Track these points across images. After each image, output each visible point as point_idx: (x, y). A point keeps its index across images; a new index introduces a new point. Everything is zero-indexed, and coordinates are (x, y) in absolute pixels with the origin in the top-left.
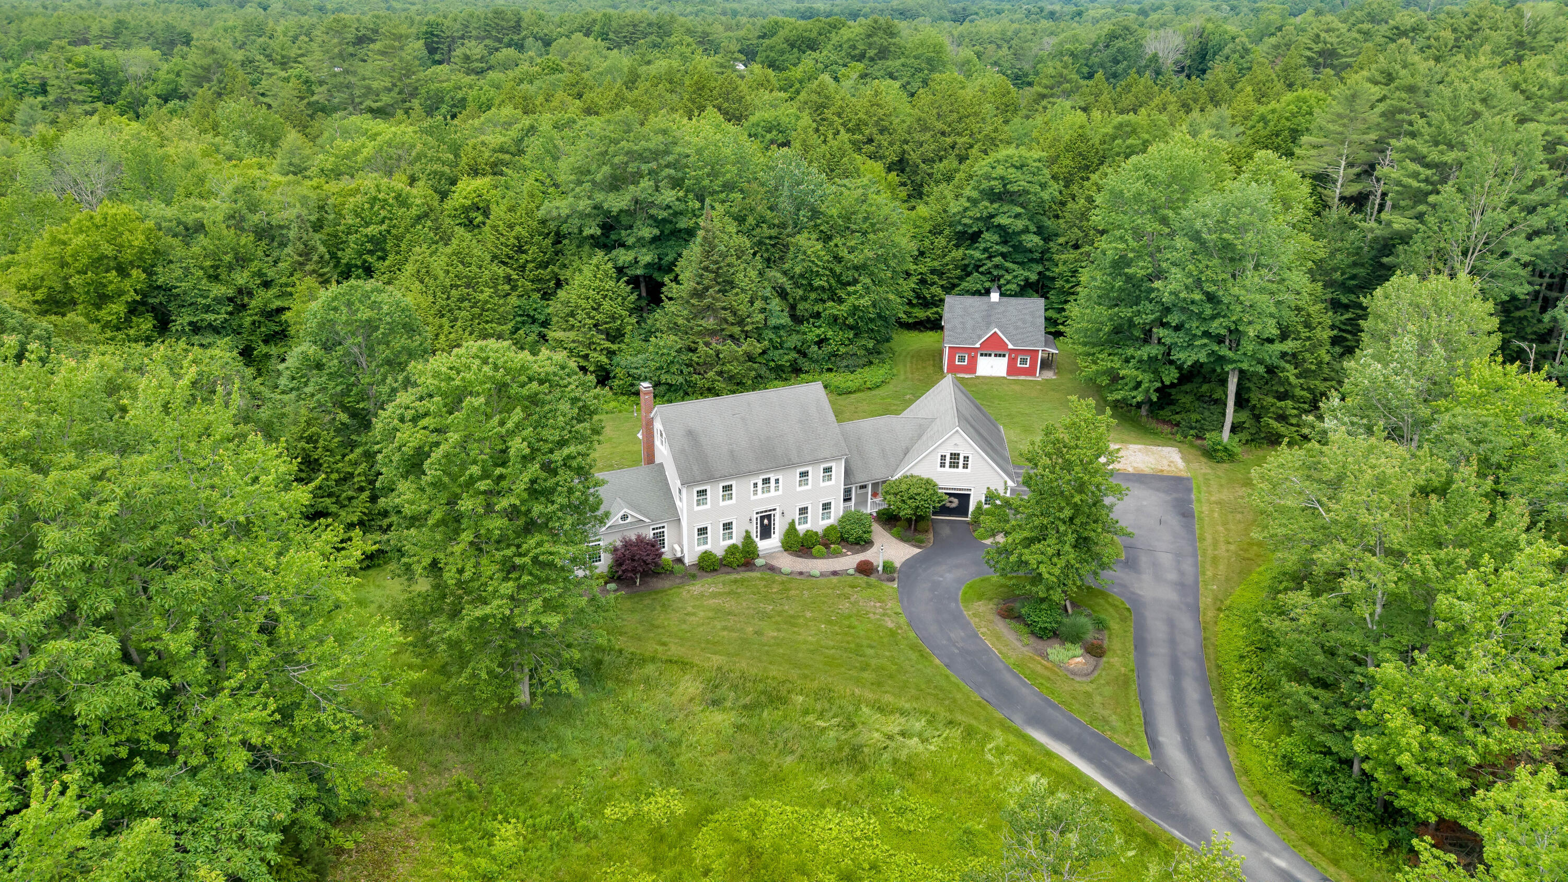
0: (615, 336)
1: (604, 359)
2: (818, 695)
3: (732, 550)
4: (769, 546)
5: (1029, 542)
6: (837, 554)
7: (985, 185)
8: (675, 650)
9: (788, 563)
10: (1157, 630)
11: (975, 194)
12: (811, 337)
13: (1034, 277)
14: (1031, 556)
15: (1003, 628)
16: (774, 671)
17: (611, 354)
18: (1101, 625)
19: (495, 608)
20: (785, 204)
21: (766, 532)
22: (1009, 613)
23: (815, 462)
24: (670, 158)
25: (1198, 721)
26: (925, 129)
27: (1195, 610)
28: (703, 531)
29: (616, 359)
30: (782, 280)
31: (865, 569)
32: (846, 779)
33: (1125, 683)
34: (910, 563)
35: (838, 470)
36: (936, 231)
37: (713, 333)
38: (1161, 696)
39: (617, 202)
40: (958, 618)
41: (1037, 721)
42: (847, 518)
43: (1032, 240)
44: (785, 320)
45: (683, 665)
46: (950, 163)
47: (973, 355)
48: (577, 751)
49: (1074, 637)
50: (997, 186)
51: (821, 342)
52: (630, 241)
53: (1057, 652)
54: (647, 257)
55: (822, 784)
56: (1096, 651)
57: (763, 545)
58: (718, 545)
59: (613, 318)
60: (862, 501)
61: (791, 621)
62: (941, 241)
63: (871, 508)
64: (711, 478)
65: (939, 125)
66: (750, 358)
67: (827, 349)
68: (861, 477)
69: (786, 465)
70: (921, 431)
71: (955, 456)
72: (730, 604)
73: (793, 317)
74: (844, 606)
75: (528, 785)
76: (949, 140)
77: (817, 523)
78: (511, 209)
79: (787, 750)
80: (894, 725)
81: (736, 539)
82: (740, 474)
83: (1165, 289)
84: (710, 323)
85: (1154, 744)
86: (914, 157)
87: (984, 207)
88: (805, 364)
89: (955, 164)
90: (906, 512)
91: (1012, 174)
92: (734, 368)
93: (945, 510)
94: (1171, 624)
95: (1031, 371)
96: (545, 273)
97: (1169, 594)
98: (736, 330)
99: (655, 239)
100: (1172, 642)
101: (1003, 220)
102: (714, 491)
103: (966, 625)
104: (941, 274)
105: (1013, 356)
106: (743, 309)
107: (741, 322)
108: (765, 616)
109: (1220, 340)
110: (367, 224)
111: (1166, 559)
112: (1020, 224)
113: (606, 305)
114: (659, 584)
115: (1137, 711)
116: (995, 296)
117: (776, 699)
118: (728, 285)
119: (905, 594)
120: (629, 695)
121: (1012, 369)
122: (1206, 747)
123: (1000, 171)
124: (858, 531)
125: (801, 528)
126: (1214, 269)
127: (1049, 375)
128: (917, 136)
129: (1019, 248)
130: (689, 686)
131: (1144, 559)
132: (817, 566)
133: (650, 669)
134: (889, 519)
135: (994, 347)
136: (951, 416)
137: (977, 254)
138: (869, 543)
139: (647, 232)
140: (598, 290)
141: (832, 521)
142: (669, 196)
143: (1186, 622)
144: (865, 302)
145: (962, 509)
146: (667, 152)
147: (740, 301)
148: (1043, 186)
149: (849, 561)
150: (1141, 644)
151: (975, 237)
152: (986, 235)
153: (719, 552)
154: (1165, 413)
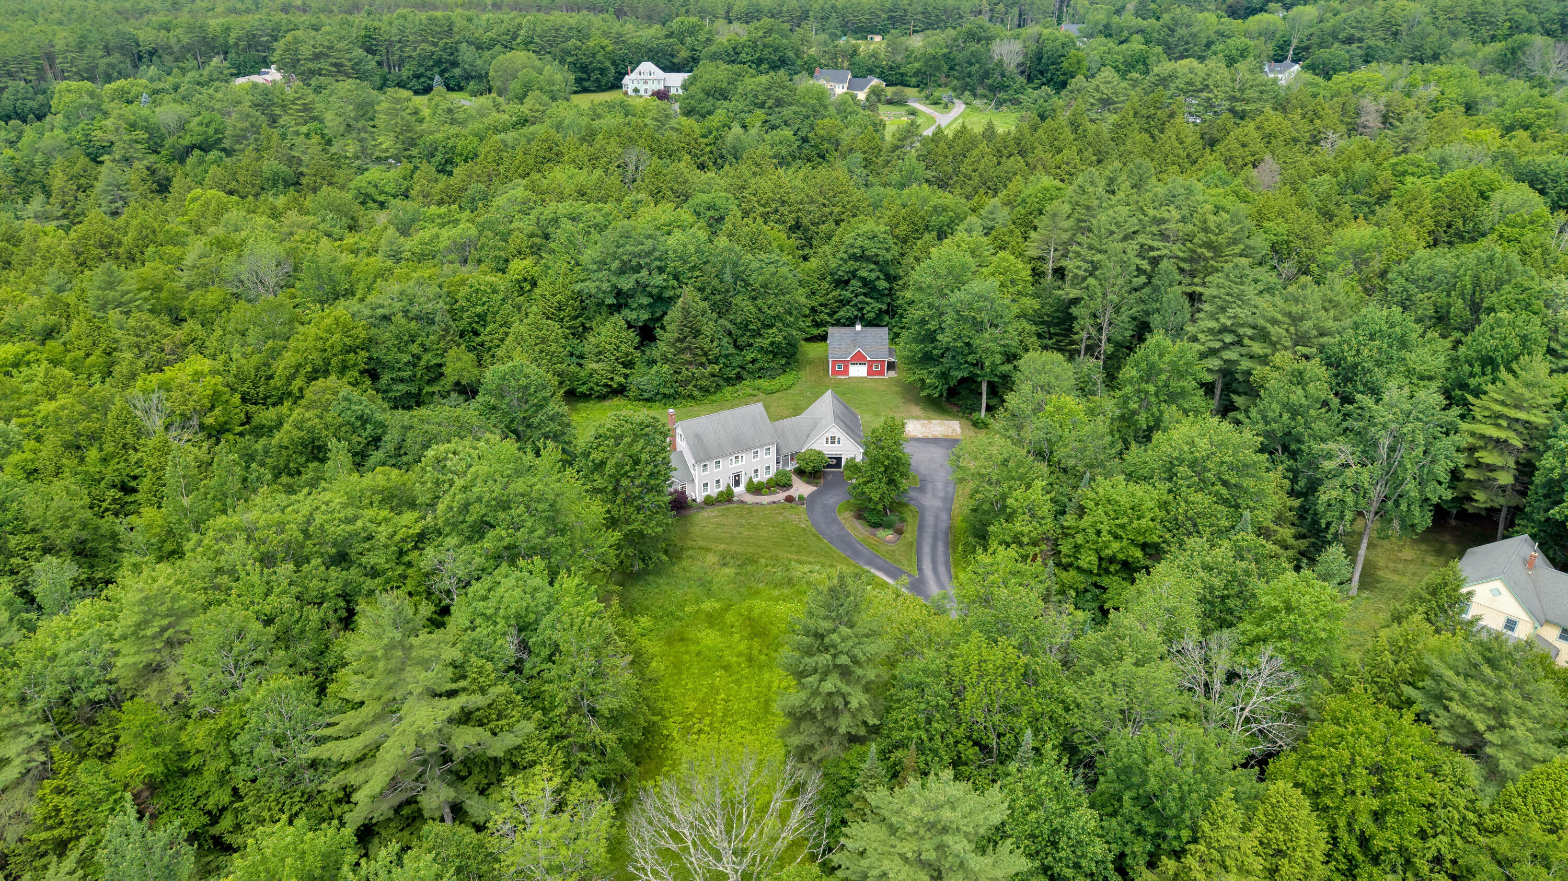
0: (629, 365)
1: (622, 380)
2: (771, 558)
3: (721, 494)
4: (739, 490)
5: (865, 483)
6: (775, 493)
7: (851, 251)
8: (701, 543)
9: (750, 499)
10: (930, 520)
11: (845, 256)
12: (749, 358)
13: (884, 307)
14: (867, 490)
15: (857, 524)
16: (751, 550)
17: (626, 376)
18: (903, 520)
19: (636, 526)
20: (728, 278)
21: (737, 483)
22: (859, 517)
23: (761, 446)
24: (657, 254)
25: (941, 559)
26: (812, 201)
27: (949, 510)
28: (706, 485)
29: (630, 379)
30: (729, 326)
31: (789, 499)
32: (787, 591)
33: (911, 544)
34: (812, 495)
35: (773, 450)
36: (822, 278)
37: (690, 363)
38: (927, 550)
39: (626, 283)
40: (835, 521)
41: (869, 563)
42: (778, 473)
43: (883, 284)
44: (731, 350)
45: (708, 550)
46: (829, 226)
47: (846, 364)
48: (666, 588)
49: (889, 526)
50: (858, 252)
51: (753, 361)
52: (634, 306)
53: (881, 533)
54: (645, 316)
55: (776, 593)
56: (899, 532)
57: (736, 490)
58: (713, 491)
59: (627, 354)
60: (786, 464)
61: (755, 527)
62: (825, 284)
63: (791, 467)
64: (710, 458)
65: (821, 200)
66: (713, 375)
67: (758, 365)
68: (785, 451)
69: (746, 449)
70: (815, 424)
71: (833, 438)
72: (723, 521)
73: (736, 346)
74: (780, 518)
75: (648, 603)
76: (828, 210)
77: (763, 477)
78: (552, 283)
79: (760, 581)
80: (806, 568)
81: (722, 488)
82: (724, 455)
83: (944, 339)
84: (687, 357)
85: (920, 569)
86: (805, 221)
87: (853, 265)
88: (745, 375)
89: (833, 226)
90: (809, 469)
91: (868, 244)
92: (704, 382)
93: (829, 466)
94: (937, 517)
95: (881, 373)
96: (576, 323)
97: (938, 503)
98: (704, 359)
99: (650, 305)
100: (936, 526)
101: (863, 273)
102: (711, 465)
103: (839, 524)
104: (825, 305)
105: (870, 364)
106: (707, 347)
107: (706, 354)
108: (742, 525)
109: (974, 365)
110: (474, 306)
111: (940, 486)
112: (874, 275)
113: (623, 347)
114: (687, 513)
115: (914, 557)
116: (858, 327)
117: (753, 561)
118: (697, 333)
119: (810, 510)
120: (684, 563)
121: (870, 372)
122: (942, 570)
123: (859, 243)
124: (784, 480)
125: (755, 480)
126: (967, 329)
127: (892, 374)
128: (806, 207)
129: (874, 289)
130: (712, 559)
131: (929, 487)
132: (765, 499)
133: (690, 552)
134: (800, 472)
135: (859, 359)
136: (830, 417)
137: (848, 294)
138: (790, 486)
139: (645, 301)
140: (617, 338)
141: (770, 475)
142: (658, 280)
143: (944, 516)
144: (779, 338)
145: (838, 464)
146: (654, 250)
147: (704, 342)
148: (888, 250)
149: (781, 496)
150: (921, 528)
151: (847, 282)
152: (853, 282)
153: (714, 495)
154: (954, 400)
